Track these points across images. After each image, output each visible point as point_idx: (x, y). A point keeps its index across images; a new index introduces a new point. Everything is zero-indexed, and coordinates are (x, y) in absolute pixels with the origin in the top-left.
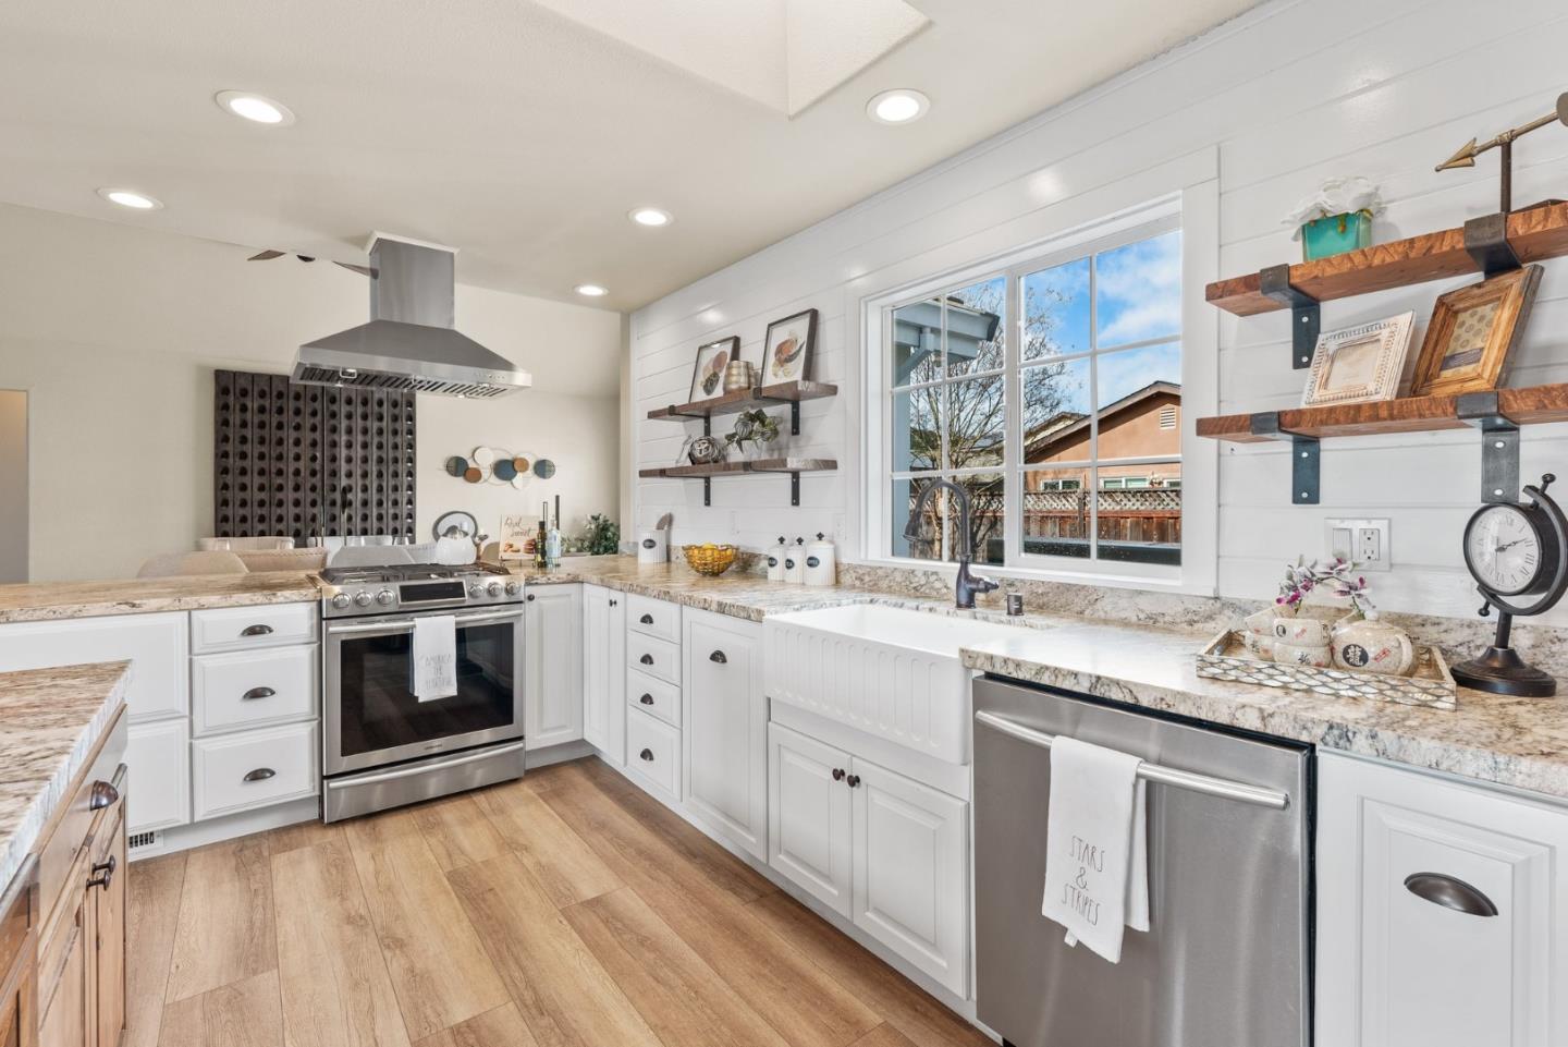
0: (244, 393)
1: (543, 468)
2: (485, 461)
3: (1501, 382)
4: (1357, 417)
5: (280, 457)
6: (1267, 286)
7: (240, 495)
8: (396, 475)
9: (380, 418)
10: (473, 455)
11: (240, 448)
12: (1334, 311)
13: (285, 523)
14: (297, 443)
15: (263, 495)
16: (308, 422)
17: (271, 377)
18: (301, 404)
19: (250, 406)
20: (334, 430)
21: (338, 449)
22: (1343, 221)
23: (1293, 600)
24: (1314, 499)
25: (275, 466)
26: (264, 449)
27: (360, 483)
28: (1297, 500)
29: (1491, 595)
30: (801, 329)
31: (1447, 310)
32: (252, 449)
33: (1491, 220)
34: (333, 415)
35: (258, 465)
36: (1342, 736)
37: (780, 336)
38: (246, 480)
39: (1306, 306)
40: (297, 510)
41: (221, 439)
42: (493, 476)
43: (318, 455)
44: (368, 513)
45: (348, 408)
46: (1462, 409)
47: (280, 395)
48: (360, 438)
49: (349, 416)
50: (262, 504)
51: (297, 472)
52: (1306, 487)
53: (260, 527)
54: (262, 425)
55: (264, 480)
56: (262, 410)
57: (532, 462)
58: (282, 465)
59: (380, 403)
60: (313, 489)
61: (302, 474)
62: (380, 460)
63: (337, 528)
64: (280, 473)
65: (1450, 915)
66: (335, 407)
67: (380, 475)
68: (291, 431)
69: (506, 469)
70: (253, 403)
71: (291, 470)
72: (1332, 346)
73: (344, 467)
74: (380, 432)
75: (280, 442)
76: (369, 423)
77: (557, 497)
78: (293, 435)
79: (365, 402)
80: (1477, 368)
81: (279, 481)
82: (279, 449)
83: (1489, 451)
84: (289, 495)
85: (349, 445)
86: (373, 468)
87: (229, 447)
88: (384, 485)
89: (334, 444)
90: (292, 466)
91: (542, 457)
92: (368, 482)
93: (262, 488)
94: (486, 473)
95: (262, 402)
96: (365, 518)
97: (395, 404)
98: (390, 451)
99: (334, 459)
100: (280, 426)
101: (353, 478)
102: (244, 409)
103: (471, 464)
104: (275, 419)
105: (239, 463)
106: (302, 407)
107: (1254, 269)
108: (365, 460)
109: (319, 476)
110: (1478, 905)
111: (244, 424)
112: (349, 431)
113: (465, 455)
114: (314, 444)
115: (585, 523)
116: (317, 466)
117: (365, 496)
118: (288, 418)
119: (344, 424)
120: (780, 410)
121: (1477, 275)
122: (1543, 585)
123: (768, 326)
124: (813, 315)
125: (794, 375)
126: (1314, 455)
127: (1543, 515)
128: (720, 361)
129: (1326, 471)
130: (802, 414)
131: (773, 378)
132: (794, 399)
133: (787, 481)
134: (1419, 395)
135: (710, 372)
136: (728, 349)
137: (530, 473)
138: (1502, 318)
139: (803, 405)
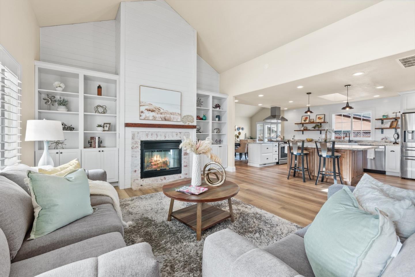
1: (243, 129)
3: (396, 127)
4: (386, 128)
12: (384, 121)
22: (386, 116)
23: (382, 139)
24: (383, 133)
29: (395, 139)
30: (323, 116)
31: (392, 122)
36: (387, 145)
37: (318, 116)
46: (393, 128)
57: (241, 128)
72: (385, 123)
77: (246, 133)
80: (394, 126)
83: (395, 130)
94: (236, 130)
107: (379, 118)
110: (394, 151)
120: (319, 124)
121: (394, 120)
122: (398, 138)
123: (317, 115)
124: (325, 115)
125: (322, 121)
126: (383, 131)
127: (398, 135)
128: (306, 118)
129: (384, 132)
130: (322, 125)
131: (318, 121)
132: (321, 123)
133: (319, 131)
134: (391, 127)
135: (305, 119)
136: (308, 117)
137: (241, 130)
138: (396, 123)
139: (322, 124)
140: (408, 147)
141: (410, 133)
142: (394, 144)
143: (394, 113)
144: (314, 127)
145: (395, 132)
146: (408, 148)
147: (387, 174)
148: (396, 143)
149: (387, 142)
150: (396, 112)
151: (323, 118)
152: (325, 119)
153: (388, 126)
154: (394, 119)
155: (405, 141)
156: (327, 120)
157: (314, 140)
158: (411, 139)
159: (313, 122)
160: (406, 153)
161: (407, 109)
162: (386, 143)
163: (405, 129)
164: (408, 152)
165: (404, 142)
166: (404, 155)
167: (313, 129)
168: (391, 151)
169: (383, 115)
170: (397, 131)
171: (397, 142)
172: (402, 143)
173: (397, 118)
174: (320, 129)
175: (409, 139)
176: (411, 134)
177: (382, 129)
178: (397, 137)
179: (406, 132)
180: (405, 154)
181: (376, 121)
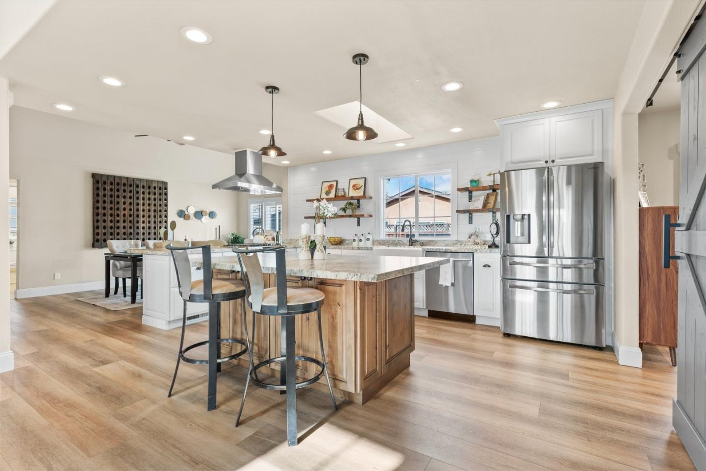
0: (105, 183)
1: (212, 215)
2: (191, 211)
3: (493, 207)
4: (477, 211)
5: (118, 209)
6: (466, 189)
7: (103, 224)
8: (160, 217)
9: (155, 194)
10: (187, 209)
11: (103, 205)
12: (474, 193)
13: (120, 235)
14: (124, 203)
15: (112, 224)
16: (129, 195)
17: (114, 177)
18: (126, 188)
19: (107, 188)
20: (138, 198)
21: (139, 206)
22: (476, 181)
23: (470, 237)
24: (472, 223)
25: (116, 212)
26: (112, 206)
27: (147, 220)
28: (469, 223)
29: (492, 235)
31: (488, 196)
32: (108, 205)
33: (492, 185)
34: (138, 192)
35: (110, 212)
36: (476, 251)
37: (353, 182)
38: (106, 218)
39: (470, 192)
40: (124, 231)
41: (96, 201)
42: (194, 217)
43: (132, 208)
44: (150, 232)
45: (143, 190)
46: (489, 210)
47: (118, 184)
48: (148, 202)
49: (143, 193)
50: (111, 228)
51: (124, 215)
52: (471, 222)
53: (111, 237)
54: (111, 196)
55: (112, 218)
56: (111, 190)
57: (208, 212)
58: (119, 212)
59: (155, 188)
60: (130, 222)
61: (127, 216)
62: (155, 211)
63: (139, 238)
64: (118, 215)
65: (487, 268)
66: (138, 189)
67: (155, 217)
68: (122, 198)
69: (199, 215)
70: (108, 187)
71: (122, 214)
72: (474, 199)
73: (141, 213)
74: (155, 199)
75: (118, 203)
76: (151, 196)
77: (219, 226)
78: (123, 200)
79: (149, 188)
80: (490, 205)
81: (118, 218)
82: (118, 206)
83: (493, 216)
84: (121, 224)
85: (143, 205)
86: (152, 214)
87: (99, 205)
88: (156, 221)
89: (138, 204)
90: (123, 212)
91: (212, 210)
92: (150, 219)
93: (111, 221)
94: (192, 216)
95: (111, 186)
96: (149, 234)
97: (160, 189)
98: (159, 207)
99: (138, 210)
100: (118, 197)
101: (145, 218)
102: (105, 189)
103: (186, 213)
104: (116, 193)
105: (103, 211)
106: (126, 189)
107: (464, 187)
108: (149, 211)
109: (132, 217)
110: (489, 266)
111: (105, 196)
112: (143, 199)
113: (184, 209)
114: (130, 204)
115: (229, 236)
116: (132, 213)
117: (149, 225)
118: (121, 193)
119: (142, 196)
120: (355, 202)
121: (491, 191)
122: (497, 233)
123: (350, 179)
124: (365, 179)
125: (360, 193)
126: (472, 216)
127: (497, 225)
128: (331, 187)
129: (473, 219)
130: (361, 203)
131: (353, 193)
132: (358, 199)
133: (356, 219)
134: (485, 208)
135: (327, 189)
136: (334, 184)
137: (207, 216)
138: (494, 198)
139: (361, 201)
140: (516, 254)
141: (517, 220)
142: (490, 247)
143: (490, 175)
144: (344, 210)
145: (493, 220)
146: (516, 260)
147: (478, 321)
148: (493, 246)
149: (477, 244)
150: (493, 173)
151: (363, 188)
152: (367, 189)
153: (479, 204)
154: (490, 189)
155: (508, 241)
156: (370, 192)
157: (345, 240)
158: (519, 235)
159: (343, 197)
160: (513, 272)
161: (512, 163)
162: (476, 247)
163: (509, 212)
164: (515, 268)
165: (507, 243)
166: (509, 277)
167: (342, 213)
168: (485, 266)
169: (470, 178)
170: (496, 216)
171: (497, 243)
172: (505, 247)
173: (495, 187)
174: (358, 213)
175: (516, 235)
176: (519, 222)
177: (470, 212)
178: (494, 231)
179: (511, 218)
180: (511, 275)
181: (459, 193)
